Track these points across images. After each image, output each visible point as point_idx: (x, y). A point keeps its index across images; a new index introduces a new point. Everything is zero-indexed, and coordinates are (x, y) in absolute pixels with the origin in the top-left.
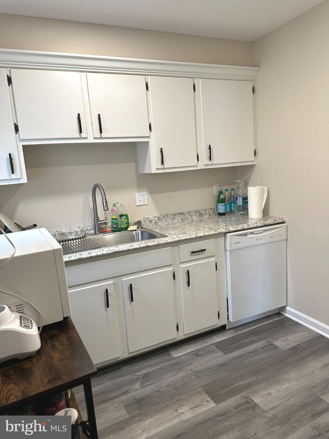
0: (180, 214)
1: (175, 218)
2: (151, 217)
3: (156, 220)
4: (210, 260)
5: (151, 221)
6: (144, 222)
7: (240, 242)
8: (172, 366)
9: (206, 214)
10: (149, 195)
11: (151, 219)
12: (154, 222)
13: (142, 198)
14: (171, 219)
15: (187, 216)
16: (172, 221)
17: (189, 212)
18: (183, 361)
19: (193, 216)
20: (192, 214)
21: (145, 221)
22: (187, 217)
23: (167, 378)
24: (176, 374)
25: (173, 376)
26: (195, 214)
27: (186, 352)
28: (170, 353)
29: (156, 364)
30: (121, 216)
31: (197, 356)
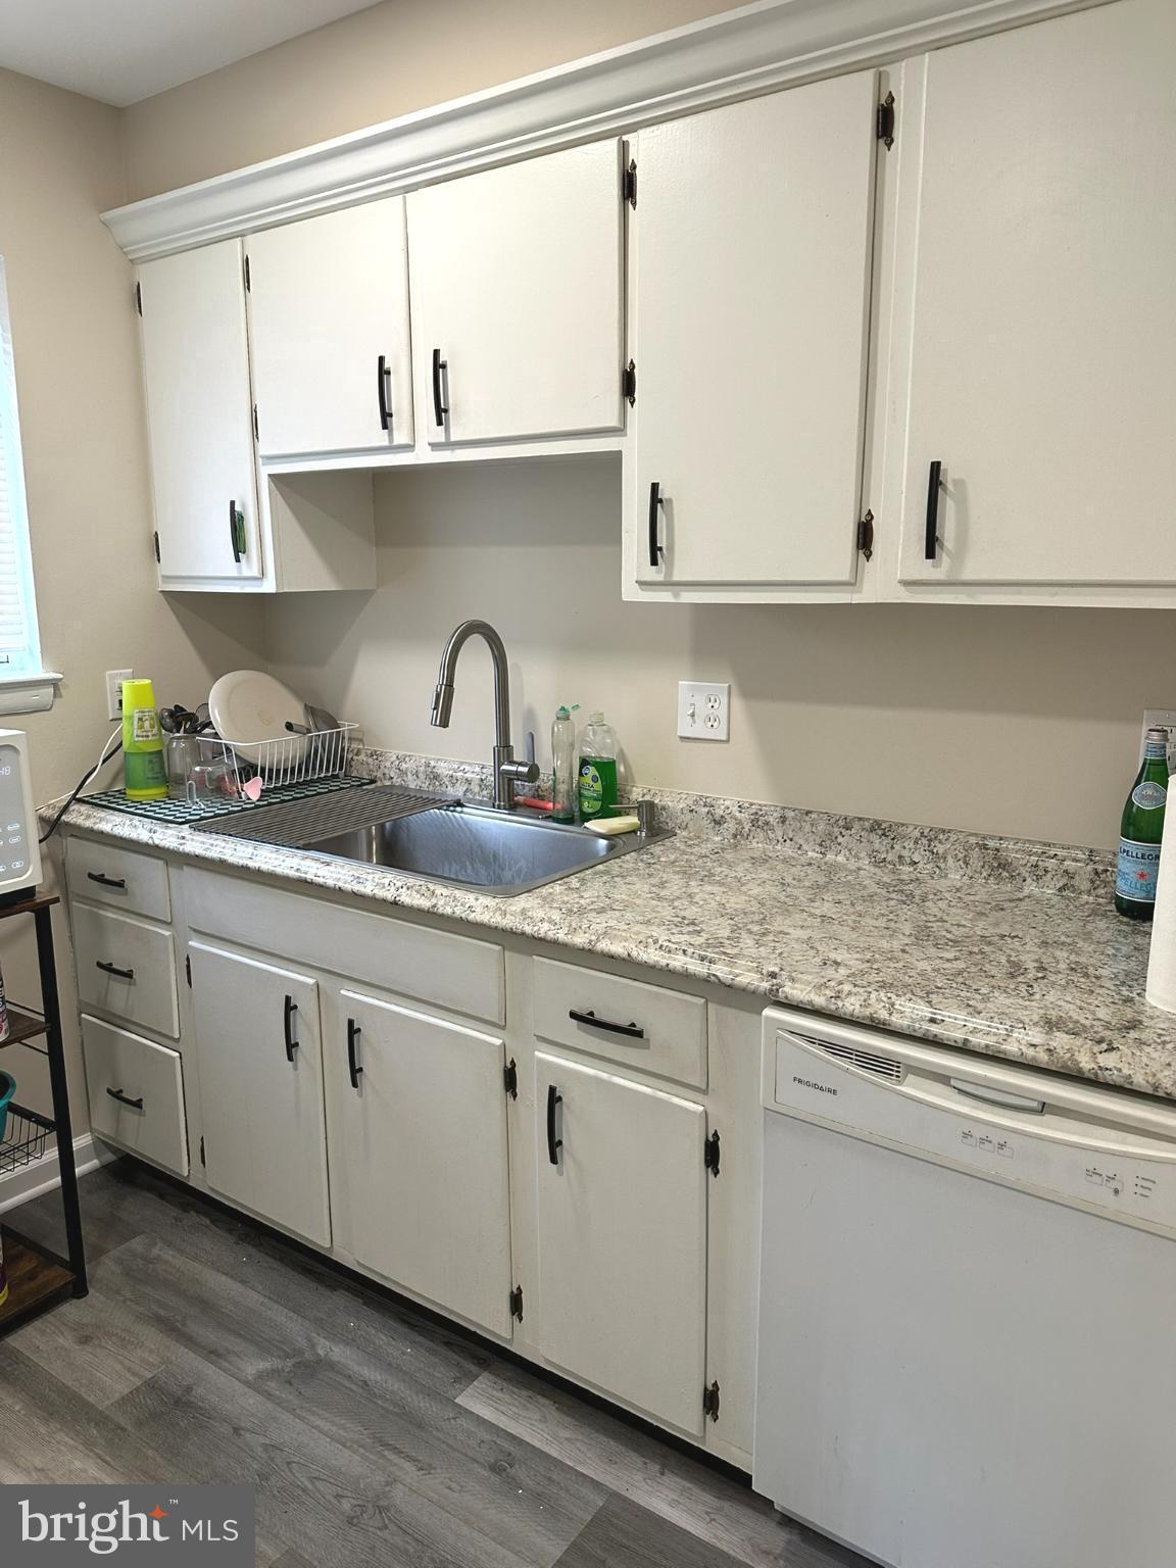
0: (875, 826)
1: (840, 839)
2: (727, 803)
3: (739, 822)
4: (676, 1100)
5: (717, 818)
6: (689, 816)
7: (835, 1092)
8: (396, 1414)
9: (1039, 878)
10: (737, 704)
11: (719, 812)
12: (731, 826)
13: (703, 709)
14: (819, 841)
15: (905, 848)
16: (818, 849)
17: (931, 836)
18: (439, 1434)
19: (950, 861)
20: (940, 849)
21: (691, 811)
22: (905, 853)
23: (316, 1427)
24: (349, 1444)
25: (332, 1439)
26: (960, 856)
27: (503, 1422)
28: (476, 1377)
29: (390, 1367)
30: (584, 762)
31: (495, 1469)
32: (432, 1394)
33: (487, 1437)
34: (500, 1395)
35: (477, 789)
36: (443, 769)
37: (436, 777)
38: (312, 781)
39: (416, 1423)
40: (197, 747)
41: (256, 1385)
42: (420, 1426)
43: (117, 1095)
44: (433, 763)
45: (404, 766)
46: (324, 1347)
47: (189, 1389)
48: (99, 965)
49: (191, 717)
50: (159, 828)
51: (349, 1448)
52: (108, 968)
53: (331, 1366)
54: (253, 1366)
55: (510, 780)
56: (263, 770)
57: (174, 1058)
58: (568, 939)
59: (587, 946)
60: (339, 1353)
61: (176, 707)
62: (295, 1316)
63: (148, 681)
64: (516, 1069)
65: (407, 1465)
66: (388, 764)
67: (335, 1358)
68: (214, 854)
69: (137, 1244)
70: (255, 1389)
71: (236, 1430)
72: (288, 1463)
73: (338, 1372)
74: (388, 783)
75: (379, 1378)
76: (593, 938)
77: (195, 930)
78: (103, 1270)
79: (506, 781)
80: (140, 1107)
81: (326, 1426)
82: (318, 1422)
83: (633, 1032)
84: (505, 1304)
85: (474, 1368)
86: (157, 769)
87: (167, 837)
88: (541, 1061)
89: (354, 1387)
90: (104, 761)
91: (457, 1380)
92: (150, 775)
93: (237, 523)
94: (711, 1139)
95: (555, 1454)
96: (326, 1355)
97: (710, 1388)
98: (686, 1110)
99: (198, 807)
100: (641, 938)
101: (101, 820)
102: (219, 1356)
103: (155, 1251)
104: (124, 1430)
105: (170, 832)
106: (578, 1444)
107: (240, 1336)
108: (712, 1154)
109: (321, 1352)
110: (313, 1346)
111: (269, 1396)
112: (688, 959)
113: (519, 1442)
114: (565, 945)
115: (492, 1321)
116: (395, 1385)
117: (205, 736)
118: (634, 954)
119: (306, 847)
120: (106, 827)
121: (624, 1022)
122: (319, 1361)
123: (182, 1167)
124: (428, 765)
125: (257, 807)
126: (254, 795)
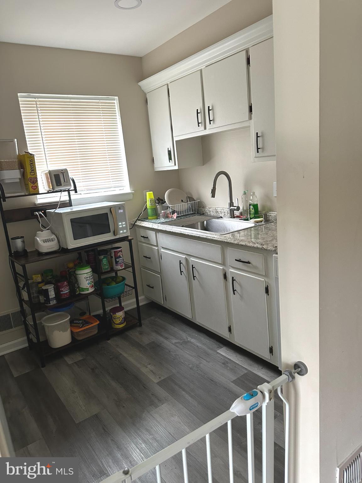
4: (258, 278)
8: (203, 352)
18: (212, 356)
25: (189, 355)
27: (227, 356)
28: (222, 347)
29: (204, 344)
30: (250, 205)
31: (223, 364)
32: (212, 349)
33: (222, 358)
34: (227, 351)
35: (227, 214)
36: (219, 210)
37: (217, 212)
38: (189, 214)
39: (208, 354)
40: (163, 207)
41: (175, 344)
42: (208, 355)
43: (149, 286)
44: (217, 208)
45: (210, 210)
46: (189, 339)
47: (161, 344)
48: (144, 256)
49: (162, 200)
50: (154, 224)
51: (193, 357)
52: (146, 257)
53: (191, 342)
54: (174, 341)
55: (233, 211)
56: (177, 211)
57: (159, 277)
58: (234, 242)
59: (237, 243)
60: (193, 340)
61: (158, 198)
62: (184, 333)
63: (152, 192)
64: (226, 274)
65: (204, 361)
66: (206, 209)
67: (192, 341)
68: (164, 229)
69: (152, 318)
70: (174, 345)
71: (169, 351)
72: (179, 358)
73: (192, 344)
74: (207, 214)
75: (200, 345)
76: (239, 242)
77: (162, 247)
78: (145, 322)
79: (232, 212)
80: (153, 288)
81: (188, 353)
82: (186, 352)
83: (249, 263)
84: (227, 330)
85: (222, 346)
86: (154, 212)
87: (155, 226)
88: (230, 271)
89: (195, 347)
90: (144, 211)
91: (218, 347)
92: (153, 214)
93: (169, 153)
94: (267, 287)
95: (237, 363)
96: (190, 340)
97: (271, 347)
98: (261, 280)
99: (163, 220)
100: (249, 241)
101: (143, 223)
102: (167, 339)
103: (156, 319)
104: (147, 349)
105: (156, 225)
106: (244, 362)
107: (172, 336)
108: (267, 290)
109: (189, 340)
110: (187, 339)
111: (177, 346)
112: (258, 245)
113: (230, 360)
114: (233, 243)
115: (224, 334)
116: (204, 347)
117: (165, 204)
118: (247, 244)
119: (183, 226)
120: (143, 225)
121: (247, 261)
122: (188, 341)
123: (162, 302)
124: (215, 209)
125: (175, 220)
126: (175, 218)
